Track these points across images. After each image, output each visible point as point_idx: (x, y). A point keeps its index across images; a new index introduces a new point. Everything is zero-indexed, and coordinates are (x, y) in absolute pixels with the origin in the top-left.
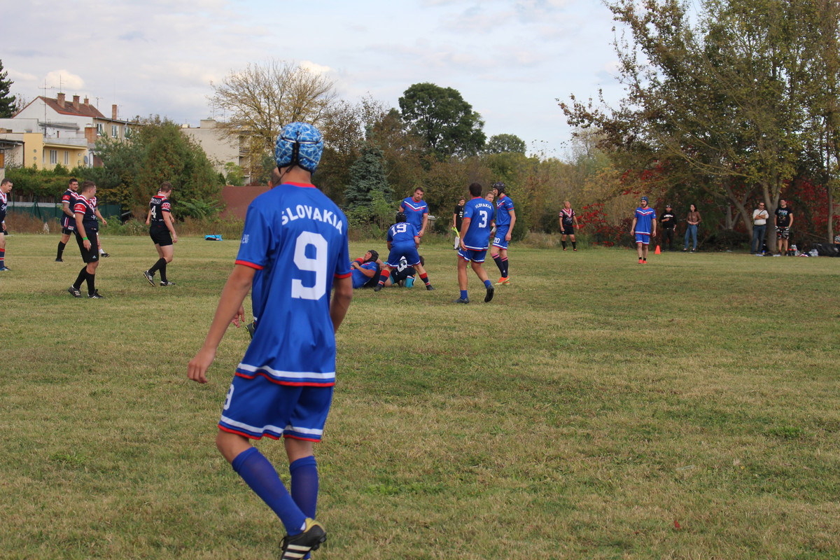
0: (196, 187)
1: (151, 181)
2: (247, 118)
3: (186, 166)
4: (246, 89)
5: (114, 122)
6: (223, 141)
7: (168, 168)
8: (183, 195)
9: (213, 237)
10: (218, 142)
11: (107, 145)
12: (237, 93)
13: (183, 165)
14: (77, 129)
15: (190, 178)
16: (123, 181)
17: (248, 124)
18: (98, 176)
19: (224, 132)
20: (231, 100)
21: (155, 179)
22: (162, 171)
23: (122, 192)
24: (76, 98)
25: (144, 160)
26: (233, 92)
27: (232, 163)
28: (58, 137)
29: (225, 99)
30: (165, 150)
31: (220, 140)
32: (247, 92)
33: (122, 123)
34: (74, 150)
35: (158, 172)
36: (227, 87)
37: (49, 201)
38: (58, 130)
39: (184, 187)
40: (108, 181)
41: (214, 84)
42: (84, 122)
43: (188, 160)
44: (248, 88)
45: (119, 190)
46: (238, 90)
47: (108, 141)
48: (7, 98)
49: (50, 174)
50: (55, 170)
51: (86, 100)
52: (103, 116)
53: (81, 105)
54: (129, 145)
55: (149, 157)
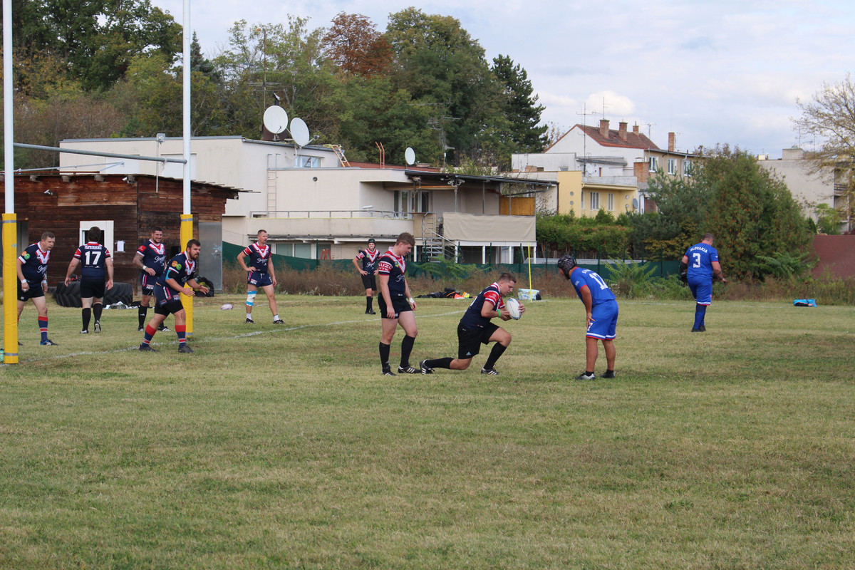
0: (779, 237)
1: (720, 230)
2: (845, 144)
3: (765, 210)
4: (843, 107)
5: (670, 154)
6: (813, 176)
7: (741, 213)
8: (761, 247)
9: (804, 301)
10: (806, 177)
11: (663, 184)
12: (831, 113)
13: (762, 209)
14: (624, 165)
15: (770, 225)
16: (683, 231)
17: (846, 153)
18: (651, 224)
19: (815, 163)
20: (824, 122)
21: (725, 227)
22: (734, 216)
23: (682, 245)
24: (623, 125)
25: (711, 202)
26: (826, 111)
27: (825, 204)
28: (600, 175)
29: (816, 121)
30: (738, 189)
31: (809, 174)
32: (845, 111)
33: (681, 156)
34: (620, 191)
35: (728, 217)
36: (818, 105)
37: (589, 257)
38: (601, 166)
39: (763, 236)
40: (664, 230)
41: (800, 101)
42: (633, 155)
43: (768, 202)
44: (846, 106)
45: (678, 242)
46: (832, 109)
47: (665, 178)
48: (537, 128)
49: (590, 222)
50: (597, 217)
51: (636, 128)
52: (656, 147)
53: (629, 135)
54: (691, 184)
55: (717, 198)
